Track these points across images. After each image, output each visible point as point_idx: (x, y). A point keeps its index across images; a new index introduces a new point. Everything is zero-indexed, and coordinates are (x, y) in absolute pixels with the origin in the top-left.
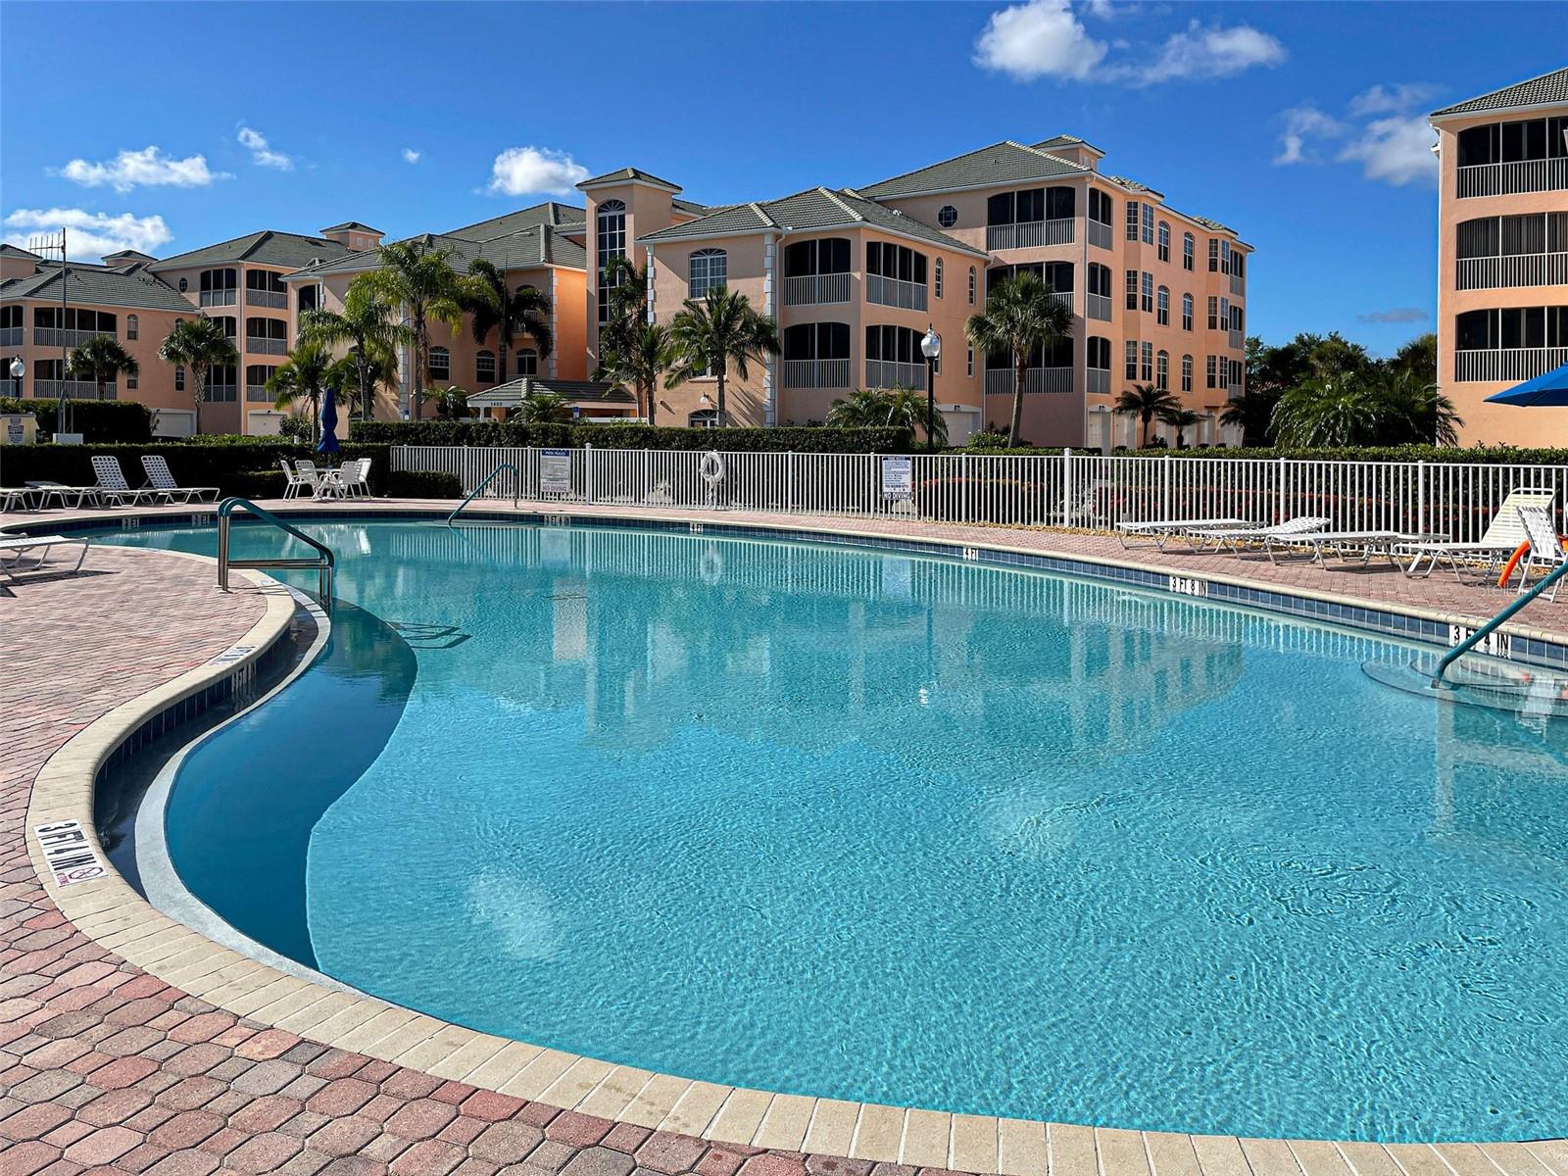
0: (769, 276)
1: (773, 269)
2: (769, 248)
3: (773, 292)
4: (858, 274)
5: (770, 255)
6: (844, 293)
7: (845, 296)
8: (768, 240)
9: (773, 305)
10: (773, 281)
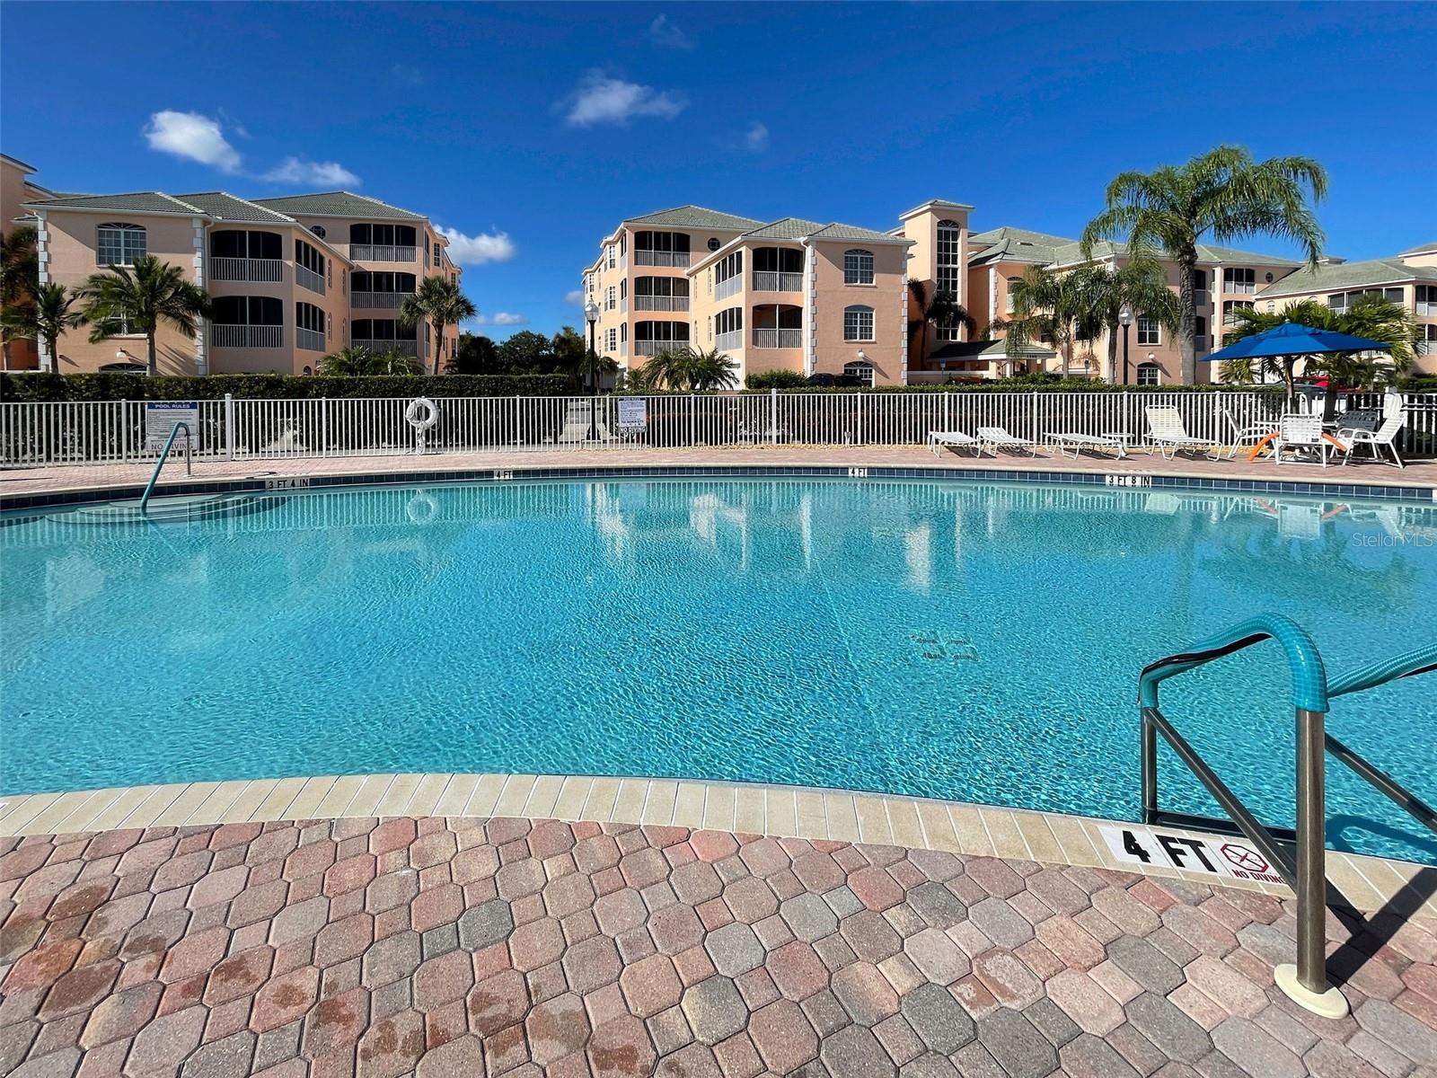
0: (199, 254)
1: (203, 248)
2: (199, 231)
3: (203, 267)
4: (290, 262)
5: (199, 238)
6: (277, 275)
7: (278, 278)
8: (197, 224)
9: (204, 278)
10: (203, 258)
